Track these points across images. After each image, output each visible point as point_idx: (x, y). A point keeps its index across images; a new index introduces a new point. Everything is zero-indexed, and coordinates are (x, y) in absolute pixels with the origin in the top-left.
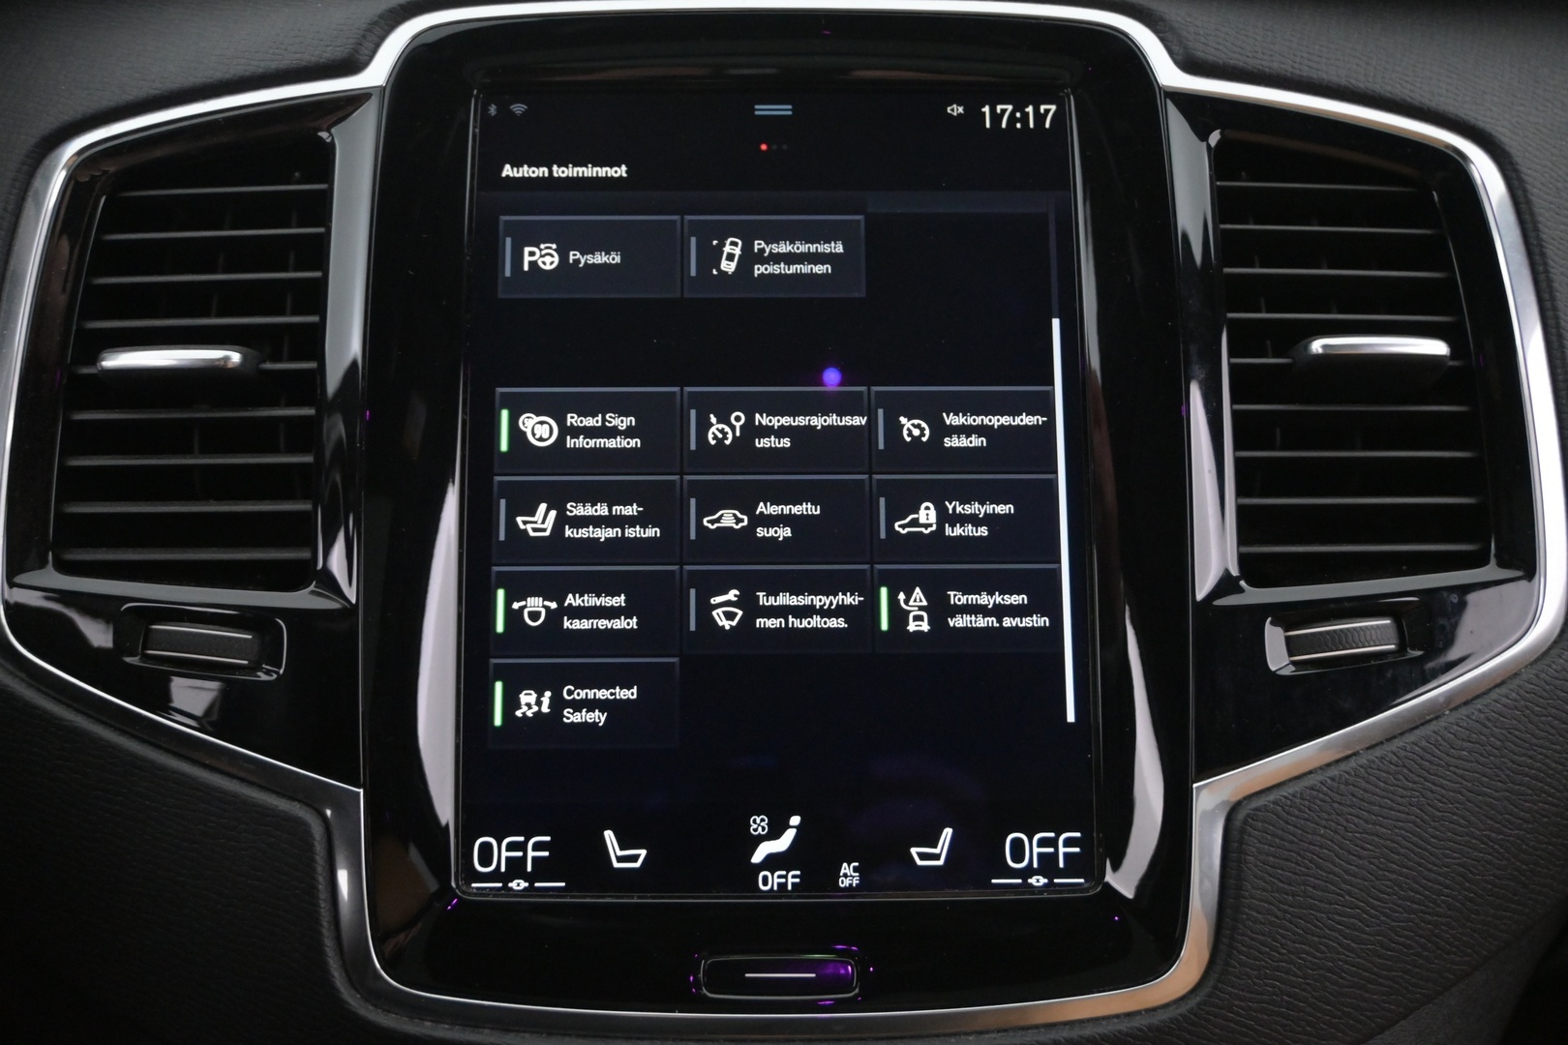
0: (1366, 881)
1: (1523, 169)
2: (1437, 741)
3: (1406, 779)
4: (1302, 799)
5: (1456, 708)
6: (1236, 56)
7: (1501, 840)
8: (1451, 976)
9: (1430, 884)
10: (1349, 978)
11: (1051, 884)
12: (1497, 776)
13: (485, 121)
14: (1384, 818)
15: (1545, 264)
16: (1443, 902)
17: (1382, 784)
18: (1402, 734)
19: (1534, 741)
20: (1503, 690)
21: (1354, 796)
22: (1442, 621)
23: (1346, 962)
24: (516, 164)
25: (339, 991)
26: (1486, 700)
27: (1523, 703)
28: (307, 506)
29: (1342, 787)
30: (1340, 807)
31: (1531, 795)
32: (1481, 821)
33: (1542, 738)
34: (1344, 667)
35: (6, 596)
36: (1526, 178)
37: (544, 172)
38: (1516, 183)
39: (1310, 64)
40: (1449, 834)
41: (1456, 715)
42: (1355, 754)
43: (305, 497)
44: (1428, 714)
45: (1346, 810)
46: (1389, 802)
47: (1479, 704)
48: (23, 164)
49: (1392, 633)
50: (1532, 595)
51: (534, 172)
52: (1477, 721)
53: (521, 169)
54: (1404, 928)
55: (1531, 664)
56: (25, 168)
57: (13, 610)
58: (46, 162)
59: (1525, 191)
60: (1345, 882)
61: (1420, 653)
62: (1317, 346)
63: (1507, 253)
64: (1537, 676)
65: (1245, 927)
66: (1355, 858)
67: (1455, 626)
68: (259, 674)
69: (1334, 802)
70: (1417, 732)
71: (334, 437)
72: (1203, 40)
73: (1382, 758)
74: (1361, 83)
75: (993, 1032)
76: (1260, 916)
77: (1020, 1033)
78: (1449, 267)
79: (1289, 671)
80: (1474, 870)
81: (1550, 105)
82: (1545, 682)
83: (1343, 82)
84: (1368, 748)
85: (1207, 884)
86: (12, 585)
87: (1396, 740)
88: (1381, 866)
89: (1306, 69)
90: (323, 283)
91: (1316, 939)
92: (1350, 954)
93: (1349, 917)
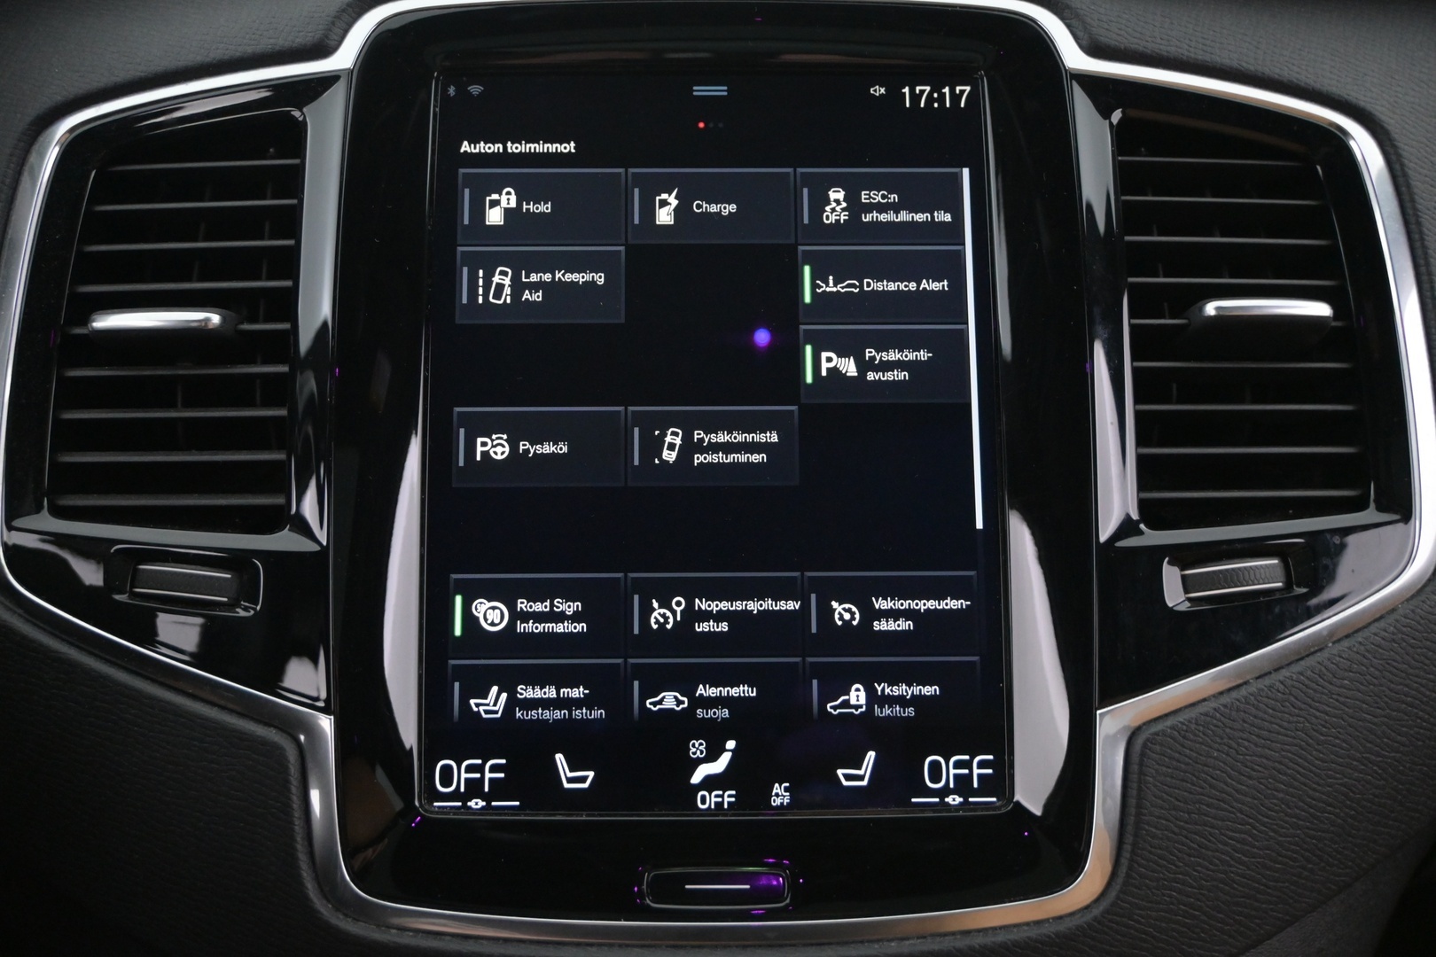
0: (1255, 799)
1: (1400, 145)
2: (1320, 671)
3: (1293, 706)
4: (1197, 724)
5: (1339, 640)
6: (1136, 40)
7: (1380, 761)
8: (1333, 887)
9: (1314, 802)
10: (1240, 888)
11: (966, 802)
12: (1377, 703)
13: (445, 101)
14: (1272, 741)
15: (1421, 233)
16: (1327, 819)
17: (1271, 711)
18: (1289, 664)
19: (1411, 671)
20: (1382, 624)
21: (1244, 721)
22: (1325, 561)
23: (1238, 875)
24: (474, 141)
25: (311, 901)
26: (1366, 633)
27: (1400, 636)
28: (281, 456)
29: (1234, 713)
30: (1232, 732)
31: (1407, 721)
32: (1361, 745)
33: (1417, 668)
34: (1236, 603)
35: (5, 539)
36: (1404, 154)
37: (499, 148)
38: (1393, 158)
39: (1205, 48)
40: (1332, 756)
41: (1339, 647)
42: (1246, 683)
43: (280, 448)
44: (1313, 646)
45: (1237, 734)
46: (1277, 727)
47: (1360, 637)
48: (19, 140)
49: (1280, 572)
50: (1408, 536)
51: (489, 148)
52: (1358, 653)
53: (478, 145)
54: (1290, 843)
55: (1408, 600)
56: (22, 144)
57: (11, 552)
58: (41, 139)
59: (1402, 165)
60: (1237, 801)
61: (1304, 590)
62: (1211, 309)
63: (1386, 222)
64: (1413, 611)
65: (1145, 841)
66: (1245, 779)
67: (1335, 565)
68: (237, 610)
69: (1226, 727)
70: (1302, 663)
71: (306, 391)
72: (1106, 26)
73: (1270, 687)
74: (1250, 65)
75: (913, 938)
76: (1158, 832)
77: (938, 939)
78: (1333, 236)
79: (1185, 607)
80: (1354, 789)
81: (1425, 86)
82: (1421, 617)
83: (1235, 64)
84: (1257, 678)
85: (1109, 801)
86: (10, 528)
87: (1284, 670)
88: (1269, 786)
89: (1201, 53)
90: (296, 250)
91: (1210, 853)
92: (1241, 867)
93: (1240, 832)
